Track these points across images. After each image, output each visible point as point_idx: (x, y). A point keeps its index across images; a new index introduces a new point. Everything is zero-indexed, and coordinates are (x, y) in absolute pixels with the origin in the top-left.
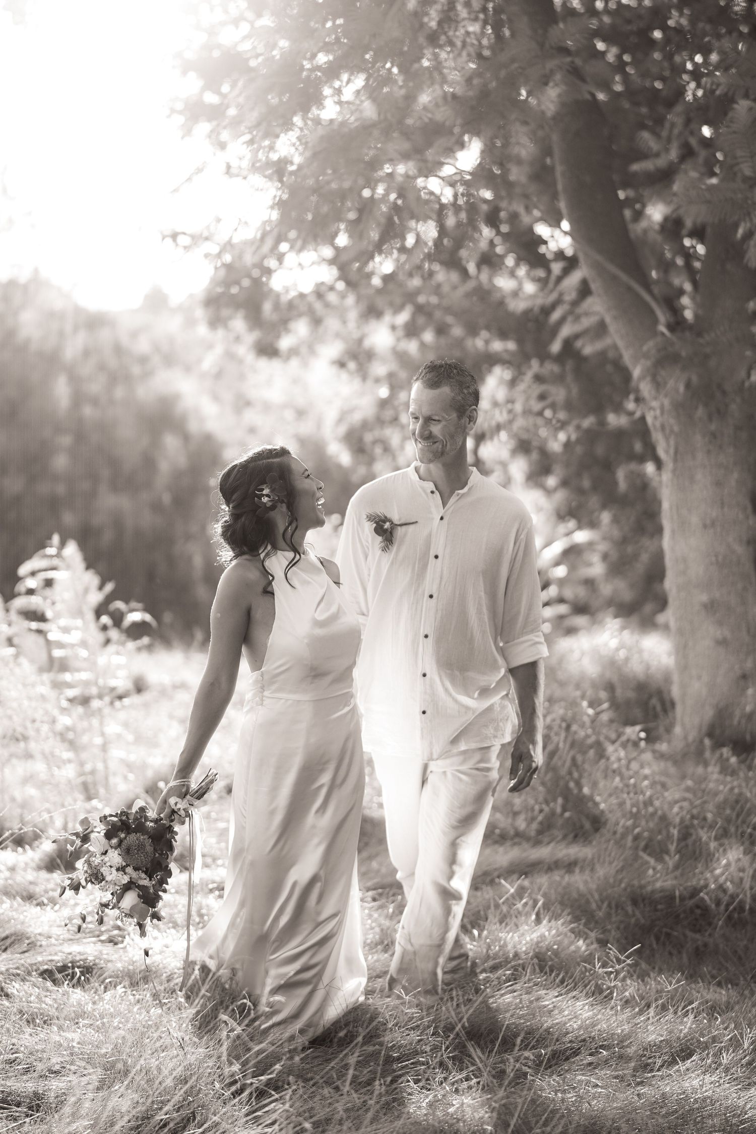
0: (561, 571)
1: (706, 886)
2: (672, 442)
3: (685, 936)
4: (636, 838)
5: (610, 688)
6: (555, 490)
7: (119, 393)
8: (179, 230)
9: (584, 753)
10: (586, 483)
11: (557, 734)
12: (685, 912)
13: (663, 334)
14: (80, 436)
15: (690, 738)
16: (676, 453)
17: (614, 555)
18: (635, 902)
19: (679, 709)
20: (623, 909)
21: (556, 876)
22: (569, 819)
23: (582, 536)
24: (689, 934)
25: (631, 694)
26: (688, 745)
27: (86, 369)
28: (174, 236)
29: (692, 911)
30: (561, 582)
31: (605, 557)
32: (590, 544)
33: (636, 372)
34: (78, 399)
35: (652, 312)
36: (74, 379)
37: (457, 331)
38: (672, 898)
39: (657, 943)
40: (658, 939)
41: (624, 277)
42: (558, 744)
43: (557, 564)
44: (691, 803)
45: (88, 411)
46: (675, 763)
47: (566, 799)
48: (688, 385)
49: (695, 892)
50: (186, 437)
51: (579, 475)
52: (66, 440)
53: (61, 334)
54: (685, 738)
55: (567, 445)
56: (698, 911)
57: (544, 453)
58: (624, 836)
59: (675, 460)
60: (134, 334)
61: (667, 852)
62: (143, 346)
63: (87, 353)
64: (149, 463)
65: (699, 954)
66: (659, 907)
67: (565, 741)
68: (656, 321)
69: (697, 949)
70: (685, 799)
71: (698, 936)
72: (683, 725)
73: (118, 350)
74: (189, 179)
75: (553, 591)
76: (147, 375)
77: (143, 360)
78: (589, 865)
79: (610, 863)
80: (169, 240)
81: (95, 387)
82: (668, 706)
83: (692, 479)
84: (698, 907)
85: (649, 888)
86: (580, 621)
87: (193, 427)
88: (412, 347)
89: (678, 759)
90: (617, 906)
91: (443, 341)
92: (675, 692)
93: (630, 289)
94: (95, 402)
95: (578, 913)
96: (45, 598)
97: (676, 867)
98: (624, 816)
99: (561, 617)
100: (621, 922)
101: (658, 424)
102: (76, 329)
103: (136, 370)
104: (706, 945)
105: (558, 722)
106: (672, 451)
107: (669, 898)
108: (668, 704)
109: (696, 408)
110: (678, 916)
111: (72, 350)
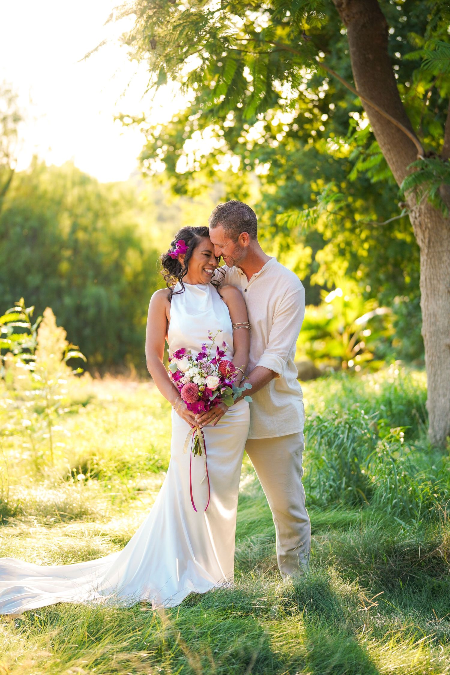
0: (367, 333)
1: (441, 543)
2: (427, 235)
3: (424, 579)
4: (394, 507)
5: (389, 403)
6: (362, 279)
7: (100, 224)
8: (124, 114)
9: (360, 446)
10: (382, 276)
11: (343, 433)
12: (425, 561)
13: (420, 159)
14: (76, 250)
15: (438, 437)
16: (429, 242)
17: (401, 324)
18: (389, 553)
19: (430, 417)
20: (380, 558)
21: (335, 534)
22: (351, 491)
23: (381, 311)
24: (428, 577)
25: (401, 407)
26: (437, 442)
27: (79, 210)
28: (122, 118)
29: (430, 561)
30: (368, 340)
31: (396, 324)
32: (386, 316)
33: (402, 186)
34: (75, 228)
35: (414, 146)
36: (73, 215)
37: (299, 178)
38: (416, 551)
39: (404, 584)
40: (404, 581)
41: (394, 121)
42: (343, 440)
43: (365, 328)
44: (433, 481)
45: (81, 235)
46: (427, 453)
47: (349, 478)
48: (437, 194)
49: (433, 546)
50: (142, 252)
51: (377, 270)
52: (67, 253)
53: (64, 187)
54: (435, 436)
55: (369, 251)
56: (435, 561)
57: (354, 256)
58: (385, 505)
59: (429, 247)
60: (109, 188)
61: (414, 517)
62: (114, 196)
63: (80, 200)
64: (118, 267)
65: (435, 593)
66: (407, 557)
67: (348, 439)
68: (416, 152)
69: (433, 589)
70: (430, 479)
71: (434, 580)
72: (433, 428)
73: (99, 197)
74: (96, 49)
75: (362, 345)
76: (117, 213)
77: (115, 204)
78: (359, 525)
79: (373, 525)
80: (118, 120)
81: (86, 221)
82: (423, 415)
83: (440, 259)
84: (434, 558)
85: (400, 544)
86: (378, 364)
87: (146, 245)
88: (272, 190)
89: (429, 452)
90: (376, 556)
91: (290, 184)
92: (428, 405)
93: (399, 130)
94: (85, 229)
95: (347, 561)
96: (13, 341)
97: (420, 529)
98: (386, 490)
99: (368, 361)
100: (378, 568)
101: (417, 222)
102: (74, 184)
103: (111, 210)
104: (439, 586)
105: (343, 424)
106: (427, 241)
107: (414, 551)
108: (424, 414)
109: (443, 211)
110: (419, 565)
111: (71, 197)
